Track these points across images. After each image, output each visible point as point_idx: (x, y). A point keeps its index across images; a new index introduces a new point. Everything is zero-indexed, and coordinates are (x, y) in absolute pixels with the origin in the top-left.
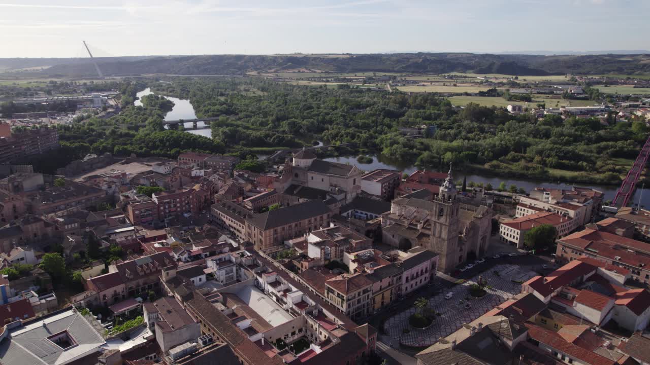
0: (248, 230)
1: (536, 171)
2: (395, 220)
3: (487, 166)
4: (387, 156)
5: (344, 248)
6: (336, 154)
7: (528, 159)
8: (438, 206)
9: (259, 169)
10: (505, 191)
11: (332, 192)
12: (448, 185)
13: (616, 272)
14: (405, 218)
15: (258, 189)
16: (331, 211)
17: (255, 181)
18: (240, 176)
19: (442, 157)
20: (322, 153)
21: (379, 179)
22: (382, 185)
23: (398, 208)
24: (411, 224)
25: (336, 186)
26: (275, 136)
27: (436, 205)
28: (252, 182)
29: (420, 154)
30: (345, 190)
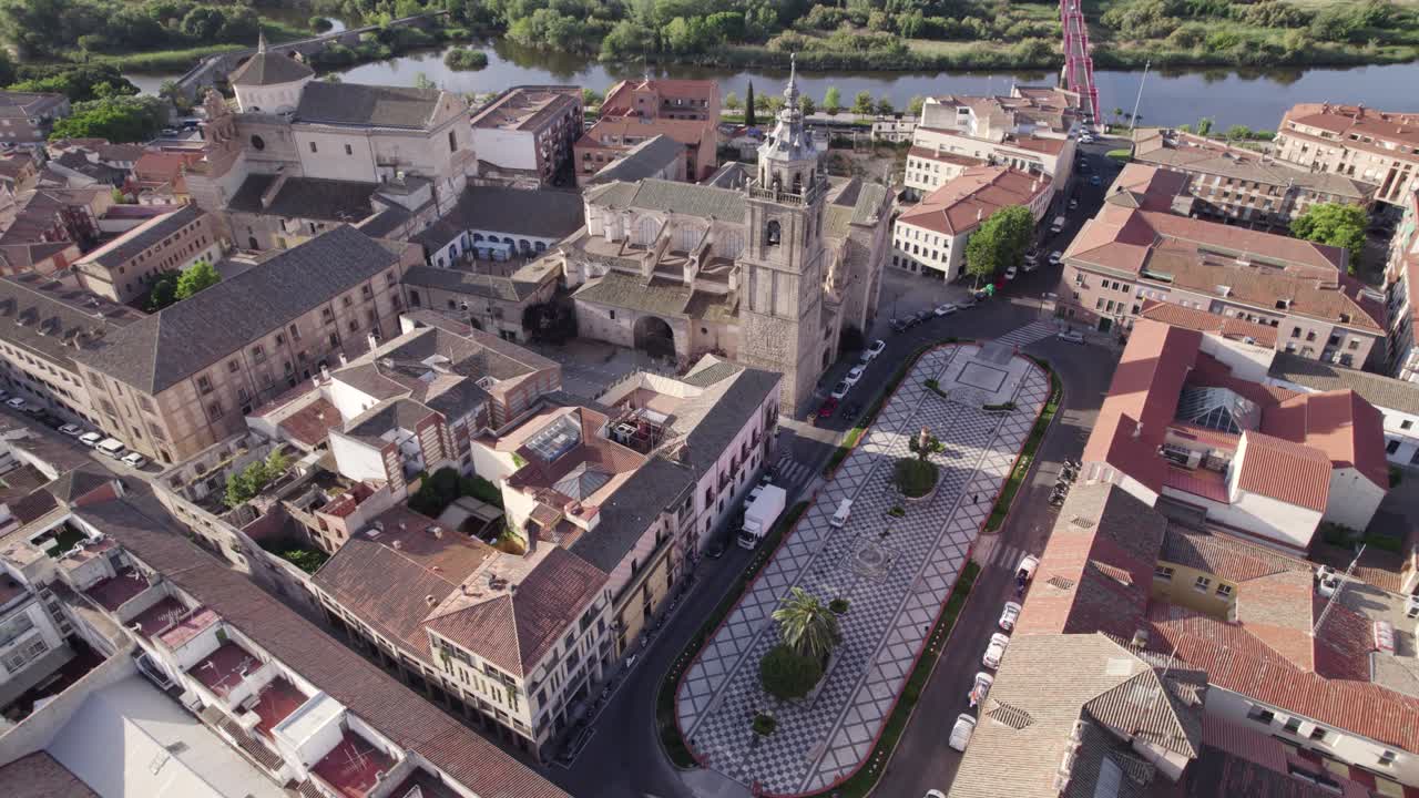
0: (99, 392)
1: (886, 50)
2: (609, 261)
3: (773, 45)
4: (522, 42)
5: (468, 419)
6: (384, 50)
7: (857, 20)
8: (759, 214)
9: (141, 127)
10: (845, 110)
11: (387, 184)
12: (787, 138)
13: (1250, 343)
14: (633, 246)
15: (143, 202)
16: (395, 259)
17: (129, 172)
18: (68, 161)
19: (663, 31)
20: (343, 53)
21: (523, 120)
22: (536, 139)
23: (608, 217)
24: (658, 268)
25: (395, 165)
26: (192, 13)
27: (753, 211)
28: (120, 179)
29: (605, 31)
30: (427, 173)
